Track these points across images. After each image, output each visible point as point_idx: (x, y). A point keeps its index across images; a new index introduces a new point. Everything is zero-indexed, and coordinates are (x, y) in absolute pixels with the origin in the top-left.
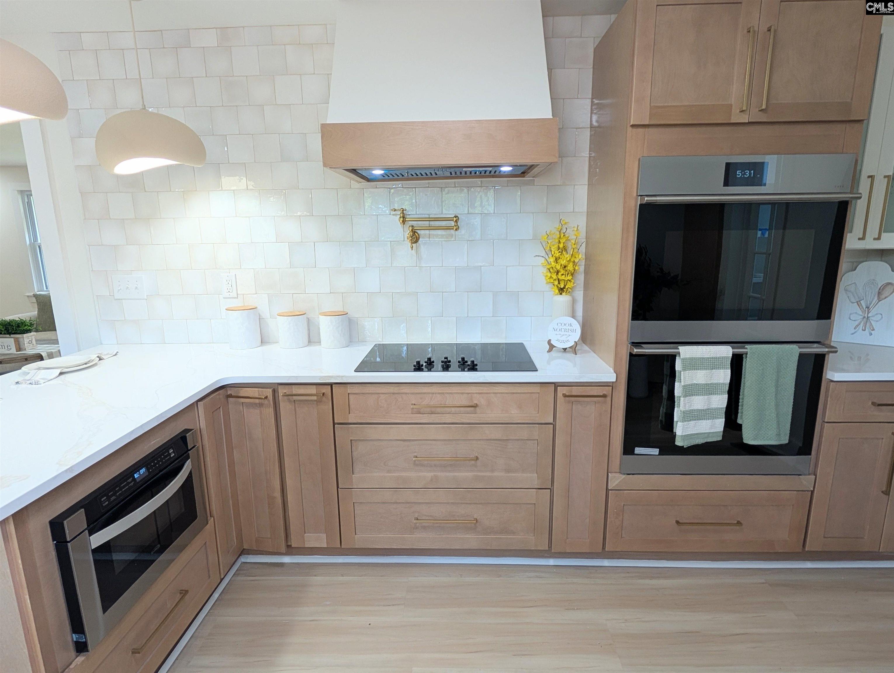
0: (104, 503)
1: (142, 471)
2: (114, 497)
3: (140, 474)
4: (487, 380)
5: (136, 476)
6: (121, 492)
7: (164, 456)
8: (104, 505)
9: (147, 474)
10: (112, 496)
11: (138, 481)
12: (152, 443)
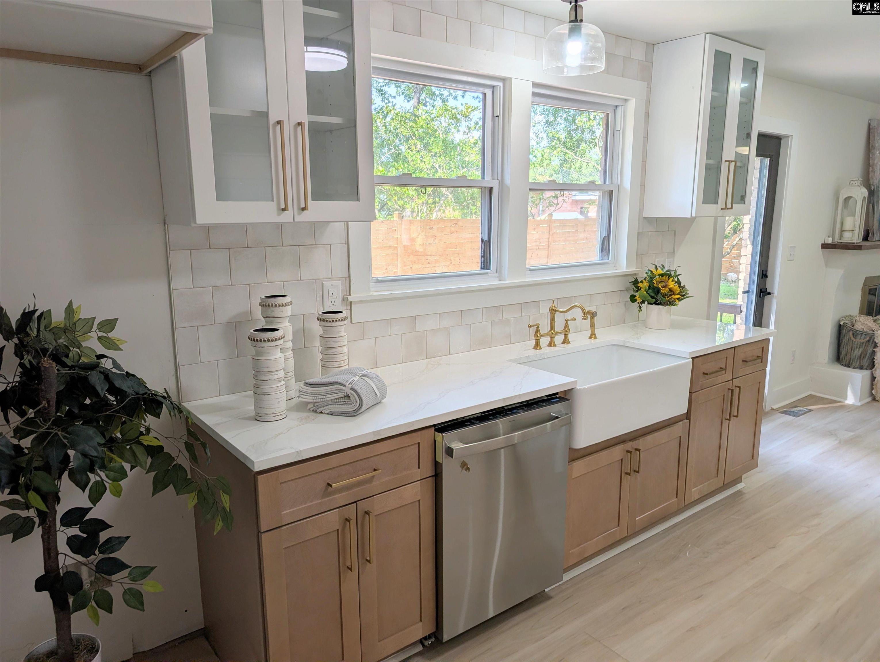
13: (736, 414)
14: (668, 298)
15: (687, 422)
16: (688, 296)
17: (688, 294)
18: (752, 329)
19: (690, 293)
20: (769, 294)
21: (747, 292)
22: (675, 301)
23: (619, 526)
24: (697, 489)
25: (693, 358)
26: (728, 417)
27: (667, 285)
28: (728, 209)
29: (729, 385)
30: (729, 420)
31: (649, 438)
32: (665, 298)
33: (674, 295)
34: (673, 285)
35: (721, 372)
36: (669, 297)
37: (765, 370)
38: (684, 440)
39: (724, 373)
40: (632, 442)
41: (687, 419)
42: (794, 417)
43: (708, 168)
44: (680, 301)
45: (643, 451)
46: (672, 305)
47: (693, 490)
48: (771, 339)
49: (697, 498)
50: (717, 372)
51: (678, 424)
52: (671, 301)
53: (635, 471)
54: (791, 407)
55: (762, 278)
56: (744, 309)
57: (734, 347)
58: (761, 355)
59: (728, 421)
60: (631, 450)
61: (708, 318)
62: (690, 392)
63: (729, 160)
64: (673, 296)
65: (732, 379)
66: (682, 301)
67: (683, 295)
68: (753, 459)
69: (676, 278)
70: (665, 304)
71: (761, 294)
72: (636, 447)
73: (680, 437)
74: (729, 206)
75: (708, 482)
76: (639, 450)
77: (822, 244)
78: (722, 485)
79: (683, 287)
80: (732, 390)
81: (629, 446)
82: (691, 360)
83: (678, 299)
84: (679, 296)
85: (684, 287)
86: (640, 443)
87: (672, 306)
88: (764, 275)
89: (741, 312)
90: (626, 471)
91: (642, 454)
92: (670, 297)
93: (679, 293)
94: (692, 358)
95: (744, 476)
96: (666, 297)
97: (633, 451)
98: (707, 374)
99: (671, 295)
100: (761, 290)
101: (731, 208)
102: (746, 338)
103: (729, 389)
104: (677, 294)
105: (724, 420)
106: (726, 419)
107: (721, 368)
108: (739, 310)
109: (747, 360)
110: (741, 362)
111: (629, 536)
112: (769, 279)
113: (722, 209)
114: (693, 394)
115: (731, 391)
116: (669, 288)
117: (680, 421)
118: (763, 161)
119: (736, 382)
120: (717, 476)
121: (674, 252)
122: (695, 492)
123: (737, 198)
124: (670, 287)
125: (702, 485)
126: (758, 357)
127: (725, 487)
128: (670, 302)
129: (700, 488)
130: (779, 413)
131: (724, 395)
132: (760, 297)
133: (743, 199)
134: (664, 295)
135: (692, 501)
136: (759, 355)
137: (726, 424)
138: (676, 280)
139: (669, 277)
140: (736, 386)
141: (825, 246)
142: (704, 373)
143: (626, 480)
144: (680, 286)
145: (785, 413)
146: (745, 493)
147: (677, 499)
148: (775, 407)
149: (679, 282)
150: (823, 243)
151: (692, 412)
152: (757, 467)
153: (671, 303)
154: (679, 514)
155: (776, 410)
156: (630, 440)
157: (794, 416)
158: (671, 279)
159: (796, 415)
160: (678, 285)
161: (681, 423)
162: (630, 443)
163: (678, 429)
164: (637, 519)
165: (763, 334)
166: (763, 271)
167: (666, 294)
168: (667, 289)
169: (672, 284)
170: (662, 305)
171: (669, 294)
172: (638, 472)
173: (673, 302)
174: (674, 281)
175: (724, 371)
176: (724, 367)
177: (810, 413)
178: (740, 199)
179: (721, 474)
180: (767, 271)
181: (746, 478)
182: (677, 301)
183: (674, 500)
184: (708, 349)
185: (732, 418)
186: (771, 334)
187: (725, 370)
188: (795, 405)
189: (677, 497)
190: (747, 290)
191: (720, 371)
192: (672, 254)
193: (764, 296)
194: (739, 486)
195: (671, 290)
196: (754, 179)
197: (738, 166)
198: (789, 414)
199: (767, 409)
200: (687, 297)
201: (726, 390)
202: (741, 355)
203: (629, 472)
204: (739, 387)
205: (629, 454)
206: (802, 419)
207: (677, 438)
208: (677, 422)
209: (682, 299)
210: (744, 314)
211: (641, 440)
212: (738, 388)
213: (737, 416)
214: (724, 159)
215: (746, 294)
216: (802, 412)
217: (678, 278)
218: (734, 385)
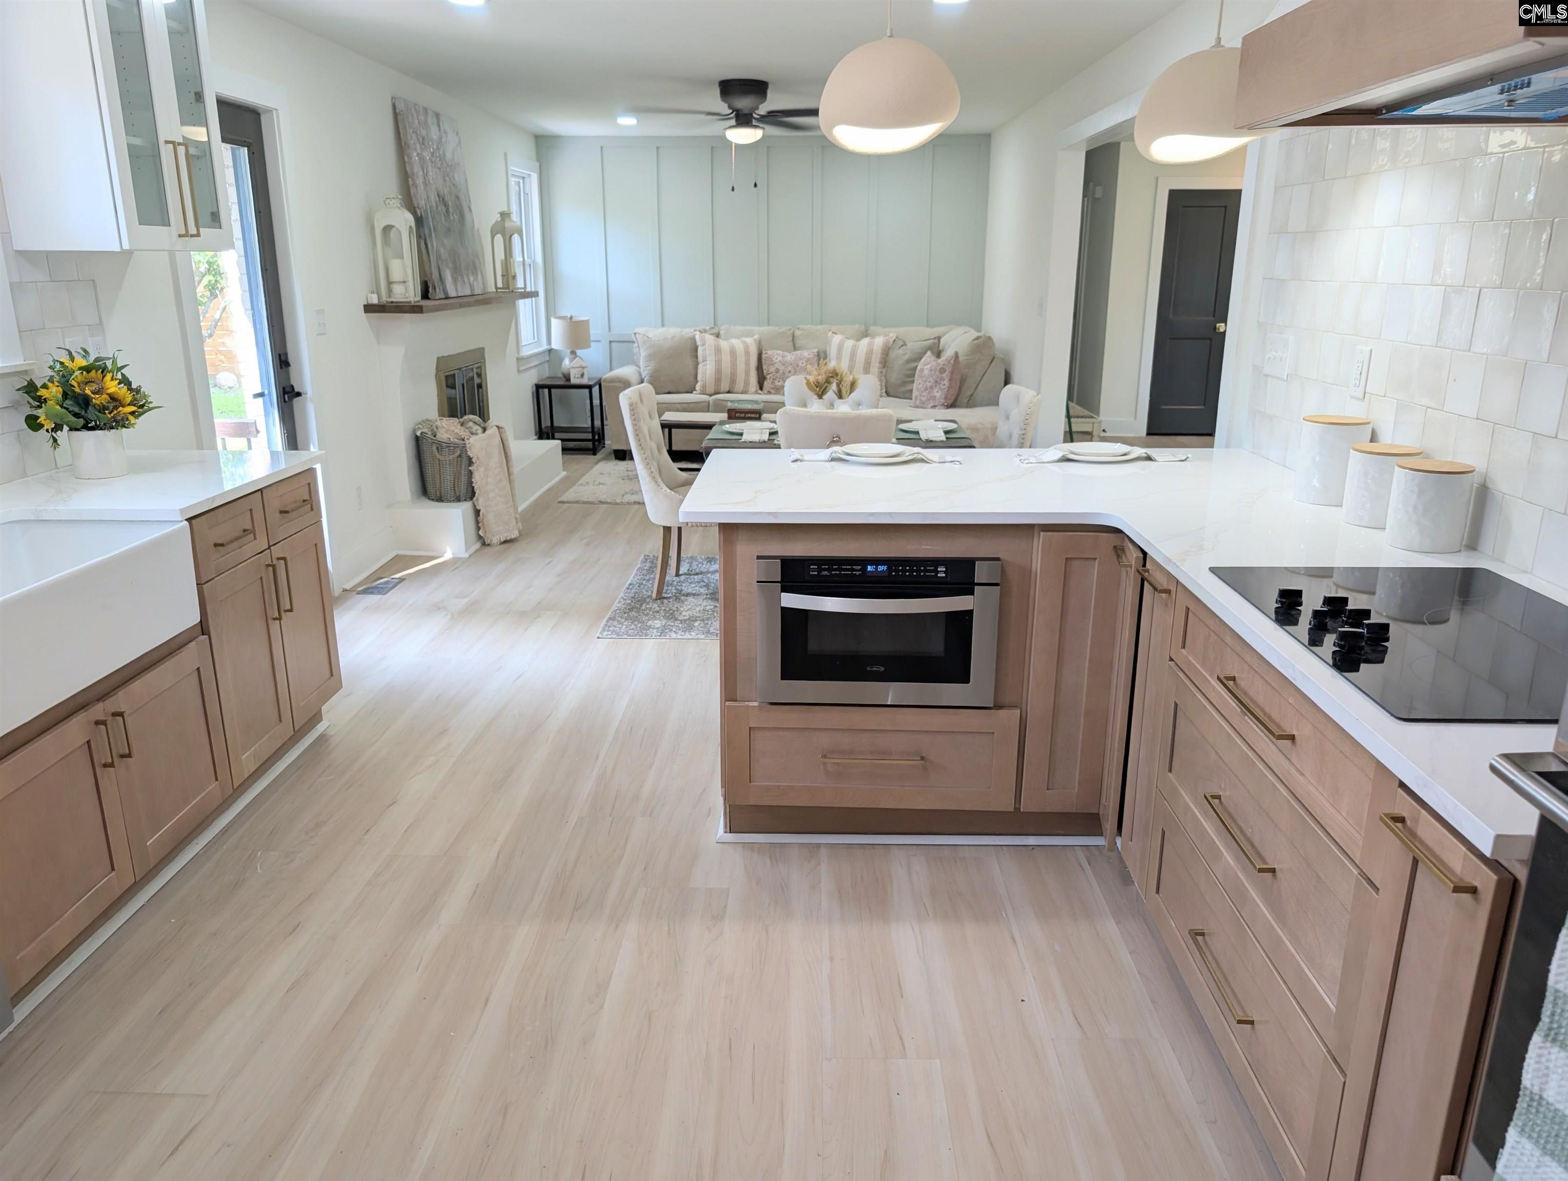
0: (812, 571)
1: (880, 568)
2: (825, 573)
3: (876, 569)
4: (1296, 680)
5: (869, 568)
6: (838, 572)
7: (925, 568)
8: (811, 573)
9: (886, 574)
10: (825, 570)
11: (868, 574)
12: (923, 547)
13: (288, 607)
14: (110, 413)
15: (206, 638)
16: (151, 406)
17: (151, 402)
18: (283, 456)
19: (154, 400)
20: (299, 394)
21: (261, 395)
22: (127, 419)
23: (113, 869)
24: (250, 754)
25: (189, 520)
26: (277, 615)
27: (103, 388)
28: (192, 236)
29: (265, 558)
30: (280, 619)
31: (137, 686)
32: (105, 414)
33: (123, 406)
34: (115, 386)
35: (247, 537)
36: (112, 411)
37: (319, 522)
38: (207, 674)
39: (253, 538)
40: (103, 701)
41: (203, 634)
42: (381, 596)
43: (134, 154)
44: (137, 417)
45: (129, 715)
46: (124, 426)
47: (243, 757)
48: (318, 467)
49: (254, 769)
50: (238, 538)
51: (187, 646)
52: (119, 418)
53: (122, 756)
54: (371, 581)
55: (281, 368)
56: (261, 426)
57: (260, 490)
58: (308, 498)
59: (278, 621)
60: (105, 719)
61: (200, 447)
62: (197, 584)
63: (174, 140)
64: (121, 409)
65: (269, 547)
66: (141, 418)
67: (141, 406)
68: (332, 675)
69: (119, 374)
70: (108, 426)
71: (286, 396)
72: (113, 710)
73: (198, 669)
74: (193, 230)
75: (267, 736)
76: (121, 714)
77: (365, 306)
78: (293, 733)
79: (138, 391)
80: (274, 566)
81: (98, 711)
82: (186, 523)
83: (132, 413)
84: (133, 408)
85: (140, 390)
86: (120, 700)
87: (124, 429)
88: (282, 362)
89: (258, 432)
90: (103, 762)
91: (129, 721)
92: (115, 412)
93: (131, 401)
94: (186, 520)
95: (324, 709)
96: (107, 412)
97: (109, 719)
98: (222, 545)
99: (116, 408)
100: (284, 388)
101: (198, 235)
102: (276, 470)
103: (268, 566)
104: (129, 405)
105: (270, 622)
106: (274, 619)
107: (245, 531)
108: (254, 429)
109: (287, 509)
110: (278, 515)
111: (140, 881)
112: (292, 369)
113: (180, 236)
114: (204, 586)
115: (271, 568)
116: (108, 394)
117: (191, 641)
118: (237, 152)
119: (277, 551)
120: (281, 721)
121: (101, 323)
122: (247, 762)
123: (205, 217)
124: (109, 391)
125: (258, 744)
126: (304, 501)
127: (297, 735)
128: (115, 421)
129: (255, 749)
130: (357, 594)
131: (261, 578)
132: (285, 401)
133: (215, 219)
134: (102, 409)
135: (246, 776)
136: (305, 498)
137: (275, 626)
138: (119, 376)
139: (102, 372)
140: (278, 559)
141: (369, 308)
142: (216, 545)
143: (108, 778)
144: (130, 389)
145: (366, 592)
146: (332, 736)
147: (217, 782)
148: (348, 587)
149: (125, 381)
150: (366, 303)
151: (209, 616)
152: (341, 687)
153: (120, 423)
154: (227, 808)
155: (351, 590)
156: (98, 700)
157: (379, 593)
158: (109, 376)
159: (381, 590)
160: (126, 387)
161: (193, 643)
162: (100, 706)
163: (191, 656)
164: (148, 844)
165: (304, 460)
166: (280, 355)
167: (104, 406)
168: (105, 396)
169: (112, 387)
170: (101, 429)
171: (111, 406)
172: (129, 756)
173: (123, 420)
174: (116, 379)
175: (252, 535)
176: (249, 526)
177: (401, 584)
178: (210, 219)
179: (287, 716)
180: (286, 354)
181: (328, 711)
182: (131, 417)
183: (214, 784)
184: (213, 499)
185: (283, 614)
186: (316, 459)
187: (253, 532)
188: (377, 575)
189: (217, 780)
190: (260, 391)
191: (244, 536)
192: (99, 327)
193: (291, 399)
194: (320, 728)
195: (113, 398)
196: (227, 186)
197: (193, 156)
198: (372, 593)
199: (337, 591)
200: (150, 409)
201: (264, 568)
202: (274, 504)
203: (110, 761)
204: (284, 559)
205: (103, 727)
206: (393, 596)
207: (194, 671)
208: (187, 644)
209: (141, 414)
210: (263, 435)
211: (121, 694)
212: (283, 562)
213: (291, 610)
214: (162, 138)
215: (260, 399)
216: (391, 585)
217: (122, 374)
218: (274, 557)
